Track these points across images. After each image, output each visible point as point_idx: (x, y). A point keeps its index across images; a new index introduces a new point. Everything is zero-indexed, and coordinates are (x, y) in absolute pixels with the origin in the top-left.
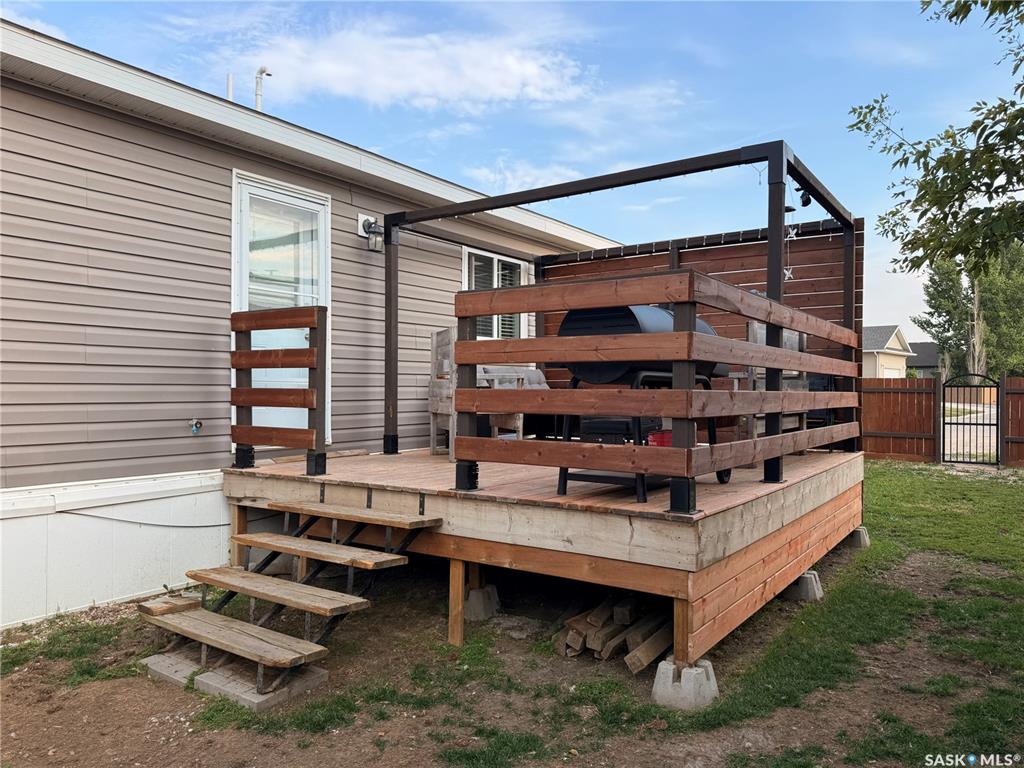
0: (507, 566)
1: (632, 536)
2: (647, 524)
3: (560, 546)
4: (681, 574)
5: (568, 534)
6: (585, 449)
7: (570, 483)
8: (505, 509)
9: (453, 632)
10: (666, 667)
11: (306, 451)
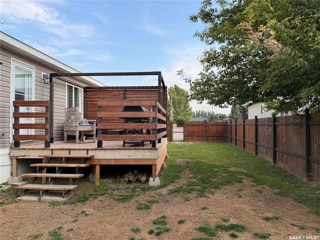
0: (113, 164)
1: (144, 154)
2: (147, 150)
3: (127, 158)
4: (154, 160)
5: (129, 155)
6: (133, 136)
7: (126, 144)
8: (113, 151)
9: (97, 182)
10: (151, 179)
11: (44, 141)
